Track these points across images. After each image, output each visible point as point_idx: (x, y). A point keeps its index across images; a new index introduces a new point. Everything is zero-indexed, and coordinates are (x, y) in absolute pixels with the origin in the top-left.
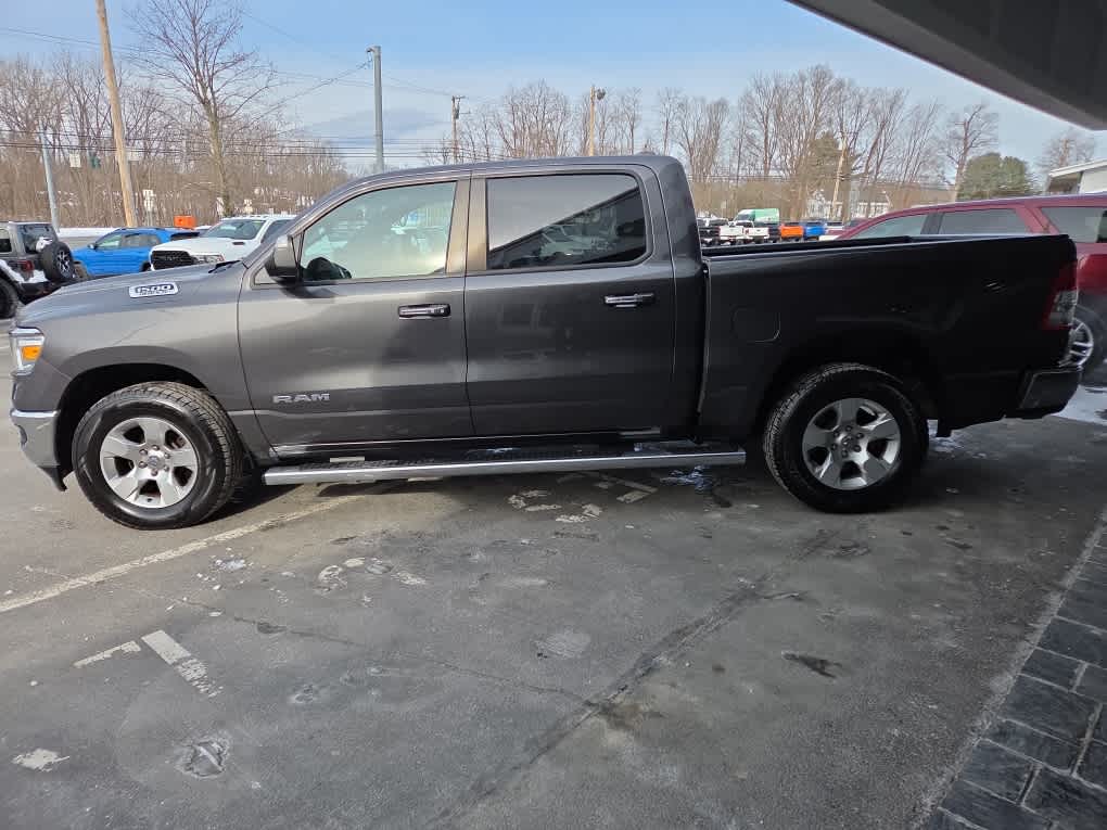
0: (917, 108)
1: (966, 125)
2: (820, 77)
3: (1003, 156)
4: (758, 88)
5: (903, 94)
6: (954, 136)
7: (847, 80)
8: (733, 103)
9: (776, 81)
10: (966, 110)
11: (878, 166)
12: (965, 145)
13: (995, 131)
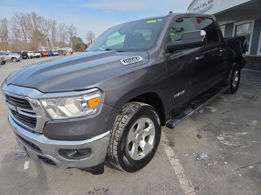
0: (60, 25)
1: (70, 29)
2: (34, 15)
3: (77, 37)
4: (17, 16)
5: (56, 21)
6: (68, 32)
7: (41, 17)
8: (9, 20)
9: (22, 15)
10: (69, 26)
11: (55, 39)
12: (71, 34)
13: (76, 31)
